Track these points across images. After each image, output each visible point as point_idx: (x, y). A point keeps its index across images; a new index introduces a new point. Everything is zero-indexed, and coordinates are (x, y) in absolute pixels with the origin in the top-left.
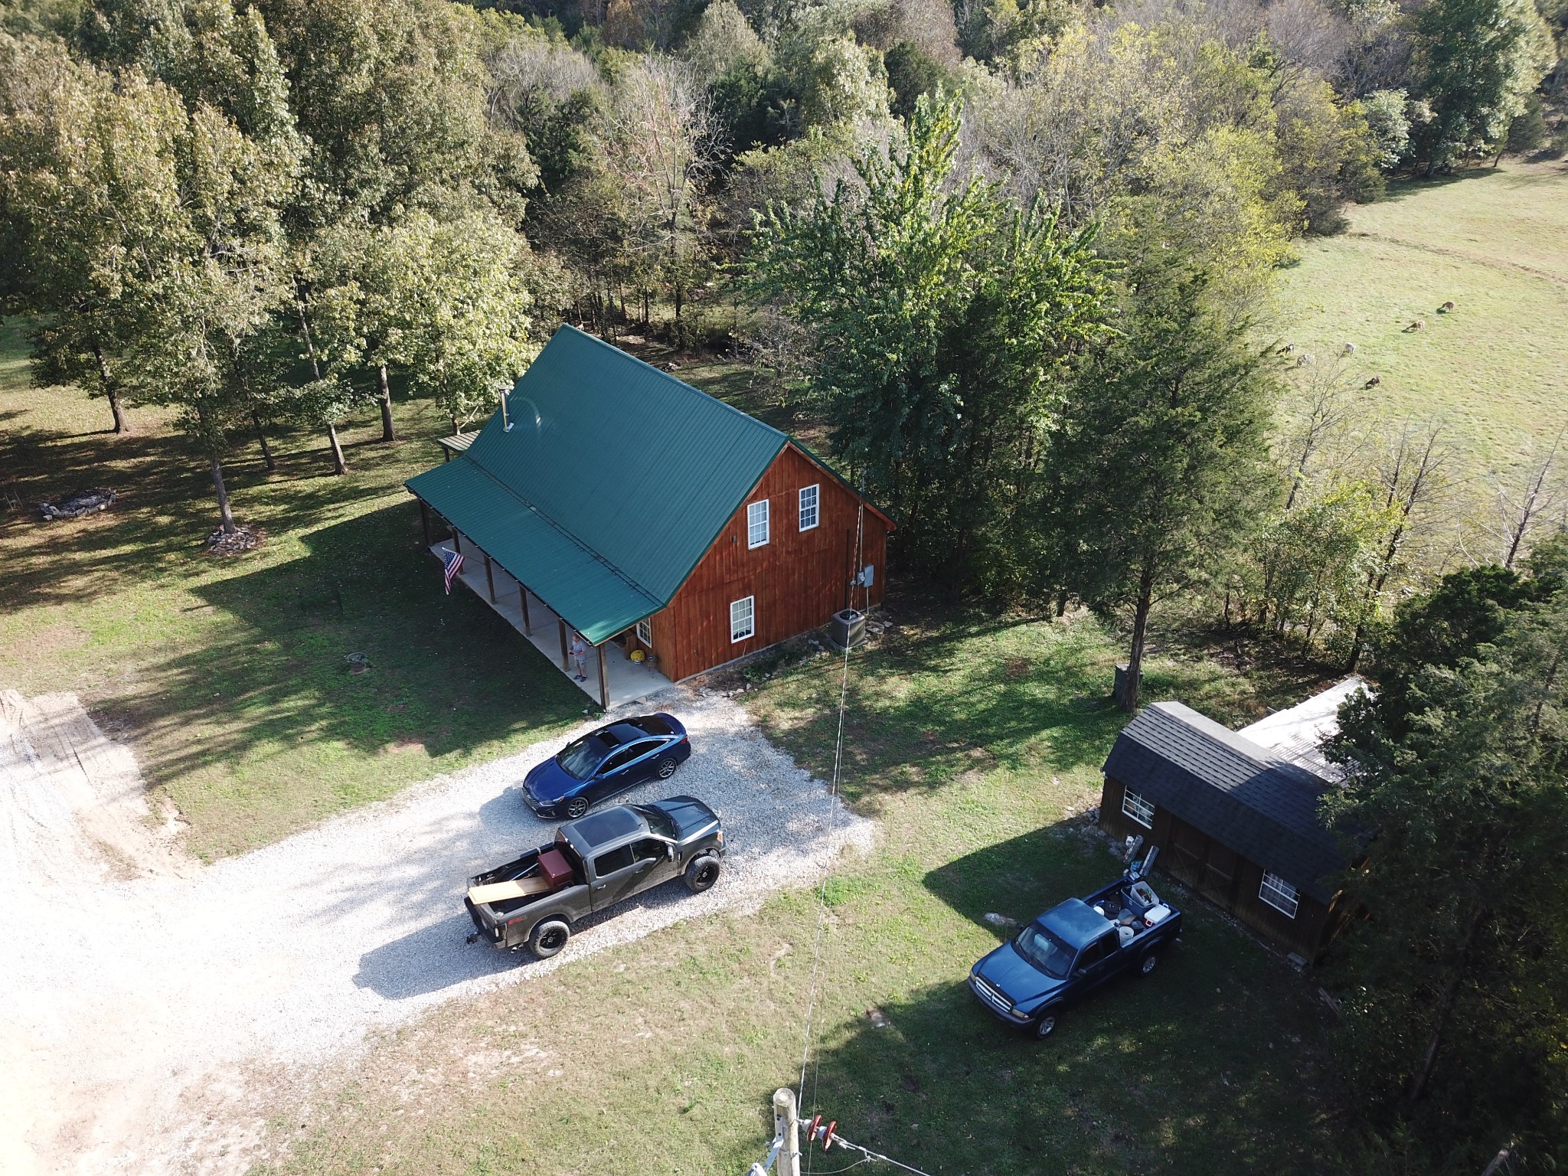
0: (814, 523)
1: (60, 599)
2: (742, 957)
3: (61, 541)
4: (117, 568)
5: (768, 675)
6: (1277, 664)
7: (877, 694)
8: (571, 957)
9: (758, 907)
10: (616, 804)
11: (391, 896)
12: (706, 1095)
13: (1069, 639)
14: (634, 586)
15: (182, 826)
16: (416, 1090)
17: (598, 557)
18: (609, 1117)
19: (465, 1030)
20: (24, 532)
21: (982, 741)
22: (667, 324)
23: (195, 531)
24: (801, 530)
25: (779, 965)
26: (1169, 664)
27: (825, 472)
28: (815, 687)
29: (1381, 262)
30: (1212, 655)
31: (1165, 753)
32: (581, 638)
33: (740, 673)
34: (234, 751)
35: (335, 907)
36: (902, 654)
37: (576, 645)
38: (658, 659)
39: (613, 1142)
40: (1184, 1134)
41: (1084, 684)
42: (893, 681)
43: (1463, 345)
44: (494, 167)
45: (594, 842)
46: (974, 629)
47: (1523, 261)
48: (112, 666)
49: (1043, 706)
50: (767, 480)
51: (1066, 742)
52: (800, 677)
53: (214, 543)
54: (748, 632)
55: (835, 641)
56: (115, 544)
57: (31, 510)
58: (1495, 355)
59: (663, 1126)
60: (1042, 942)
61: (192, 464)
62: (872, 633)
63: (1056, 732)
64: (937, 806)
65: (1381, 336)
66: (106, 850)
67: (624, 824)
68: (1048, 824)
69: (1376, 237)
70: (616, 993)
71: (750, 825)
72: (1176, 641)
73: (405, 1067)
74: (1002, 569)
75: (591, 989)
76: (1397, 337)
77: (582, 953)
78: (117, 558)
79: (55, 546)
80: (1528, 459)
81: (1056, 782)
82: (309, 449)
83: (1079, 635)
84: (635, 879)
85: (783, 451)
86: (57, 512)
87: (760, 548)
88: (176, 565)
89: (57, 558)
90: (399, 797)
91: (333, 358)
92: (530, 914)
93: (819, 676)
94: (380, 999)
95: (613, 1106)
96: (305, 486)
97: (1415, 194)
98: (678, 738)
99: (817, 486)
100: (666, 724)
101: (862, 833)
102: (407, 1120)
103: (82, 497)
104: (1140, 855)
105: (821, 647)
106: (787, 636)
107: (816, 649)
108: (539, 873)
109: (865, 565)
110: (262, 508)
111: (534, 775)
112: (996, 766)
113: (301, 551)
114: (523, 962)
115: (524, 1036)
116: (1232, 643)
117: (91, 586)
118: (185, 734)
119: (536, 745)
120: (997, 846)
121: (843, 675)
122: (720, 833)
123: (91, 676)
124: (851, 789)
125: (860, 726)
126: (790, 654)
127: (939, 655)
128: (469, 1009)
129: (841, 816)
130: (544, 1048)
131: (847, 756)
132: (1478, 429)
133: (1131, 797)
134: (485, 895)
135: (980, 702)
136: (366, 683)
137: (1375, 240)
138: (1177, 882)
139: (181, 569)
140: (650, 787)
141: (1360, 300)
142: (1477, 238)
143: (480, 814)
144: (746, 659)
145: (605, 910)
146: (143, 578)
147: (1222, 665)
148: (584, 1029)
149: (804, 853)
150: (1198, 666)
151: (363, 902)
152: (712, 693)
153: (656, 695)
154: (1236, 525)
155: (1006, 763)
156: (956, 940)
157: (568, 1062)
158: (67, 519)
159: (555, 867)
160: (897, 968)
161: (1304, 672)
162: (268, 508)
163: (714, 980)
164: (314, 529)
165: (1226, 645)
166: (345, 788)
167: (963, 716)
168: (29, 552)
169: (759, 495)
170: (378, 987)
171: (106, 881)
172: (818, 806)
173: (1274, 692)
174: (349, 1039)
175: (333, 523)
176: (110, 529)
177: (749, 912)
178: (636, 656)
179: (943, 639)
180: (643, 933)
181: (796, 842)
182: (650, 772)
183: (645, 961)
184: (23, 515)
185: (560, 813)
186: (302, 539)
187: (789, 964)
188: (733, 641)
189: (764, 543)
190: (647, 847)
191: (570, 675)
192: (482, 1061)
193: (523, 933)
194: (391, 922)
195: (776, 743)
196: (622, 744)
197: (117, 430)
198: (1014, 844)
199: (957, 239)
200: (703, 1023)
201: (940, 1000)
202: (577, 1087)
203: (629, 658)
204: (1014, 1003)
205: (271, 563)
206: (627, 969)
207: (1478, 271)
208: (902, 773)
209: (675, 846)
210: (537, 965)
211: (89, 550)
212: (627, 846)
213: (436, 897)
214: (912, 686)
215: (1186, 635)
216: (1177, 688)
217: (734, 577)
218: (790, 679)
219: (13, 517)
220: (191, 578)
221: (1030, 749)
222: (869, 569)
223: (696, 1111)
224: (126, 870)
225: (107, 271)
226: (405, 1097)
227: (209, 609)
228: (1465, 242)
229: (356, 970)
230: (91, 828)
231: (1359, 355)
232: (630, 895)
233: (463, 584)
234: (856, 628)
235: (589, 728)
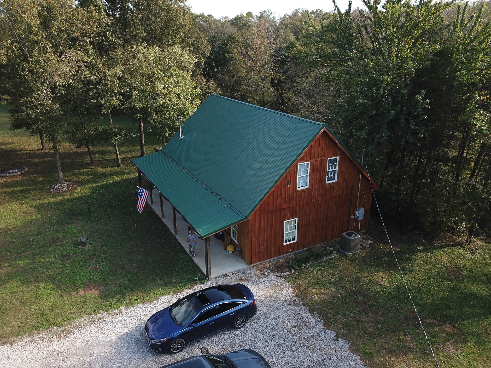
0: (334, 179)
4: (8, 196)
5: (304, 266)
7: (371, 282)
14: (230, 207)
17: (213, 192)
21: (449, 320)
24: (327, 182)
27: (343, 149)
28: (333, 275)
33: (288, 263)
36: (382, 259)
37: (191, 237)
38: (241, 251)
42: (379, 274)
50: (310, 149)
52: (323, 268)
53: (53, 188)
54: (293, 239)
55: (343, 248)
62: (363, 246)
85: (321, 133)
87: (303, 190)
88: (33, 196)
93: (334, 268)
96: (103, 170)
98: (249, 302)
99: (338, 157)
100: (241, 292)
103: (13, 170)
105: (334, 252)
106: (315, 243)
107: (331, 252)
109: (360, 207)
113: (86, 193)
119: (164, 297)
125: (364, 302)
126: (317, 254)
127: (404, 261)
135: (438, 292)
140: (228, 334)
143: (116, 342)
144: (290, 255)
152: (272, 274)
153: (239, 272)
158: (2, 177)
162: (84, 177)
164: (97, 185)
166: (43, 316)
169: (305, 158)
176: (17, 182)
178: (229, 249)
179: (404, 252)
182: (229, 324)
186: (90, 188)
188: (285, 244)
189: (306, 187)
195: (311, 309)
196: (211, 303)
197: (42, 150)
203: (225, 249)
208: (400, 340)
211: (3, 189)
214: (392, 278)
217: (287, 206)
218: (317, 269)
222: (362, 210)
233: (151, 208)
234: (355, 242)
235: (198, 288)
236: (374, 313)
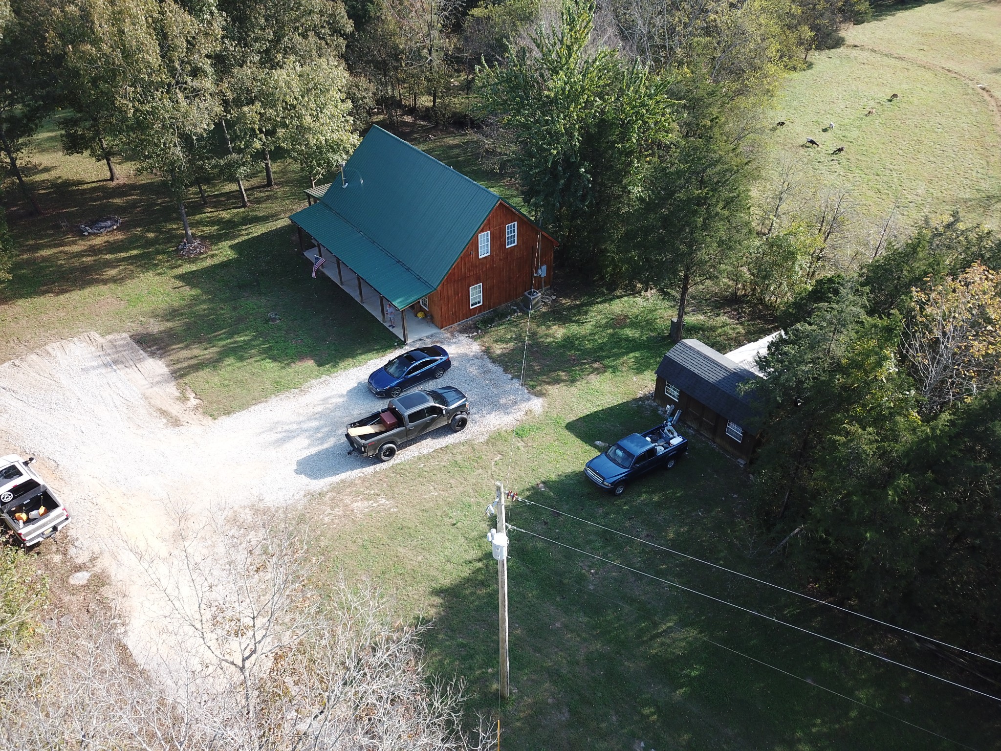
0: (514, 243)
1: (105, 282)
2: (479, 461)
3: (96, 248)
4: (131, 264)
5: (490, 326)
6: (759, 318)
7: (546, 335)
8: (398, 461)
9: (486, 438)
10: (415, 390)
11: (307, 434)
12: (463, 518)
13: (649, 305)
14: (419, 278)
15: (198, 401)
16: (331, 517)
17: (399, 262)
18: (420, 527)
19: (351, 492)
20: (74, 243)
21: (599, 359)
22: (427, 109)
23: (169, 242)
24: (507, 247)
25: (496, 464)
26: (702, 317)
27: (520, 215)
28: (514, 332)
29: (863, 66)
30: (725, 313)
31: (686, 365)
32: (391, 305)
33: (475, 324)
34: (214, 363)
35: (281, 439)
36: (561, 314)
37: (388, 309)
38: (432, 318)
39: (422, 537)
40: (678, 534)
41: (655, 329)
42: (555, 328)
43: (899, 124)
44: (327, 22)
45: (408, 407)
46: (599, 300)
47: (948, 65)
48: (143, 319)
49: (631, 341)
50: (489, 220)
51: (642, 359)
52: (506, 326)
53: (183, 249)
54: (479, 302)
55: (525, 306)
56: (127, 250)
57: (75, 229)
58: (917, 131)
59: (445, 531)
60: (620, 453)
61: (160, 201)
62: (545, 302)
63: (637, 354)
64: (573, 391)
65: (852, 118)
66: (163, 413)
67: (421, 399)
68: (629, 399)
69: (862, 48)
70: (420, 476)
71: (481, 400)
72: (707, 306)
73: (324, 508)
74: (616, 266)
75: (408, 475)
76: (861, 119)
77: (403, 459)
78: (130, 257)
79: (93, 251)
80: (919, 198)
81: (635, 379)
82: (224, 191)
83: (655, 302)
84: (427, 425)
85: (497, 205)
86: (90, 231)
87: (485, 257)
88: (163, 262)
89: (97, 258)
90: (305, 387)
91: (247, 146)
92: (378, 440)
93: (516, 326)
94: (309, 480)
95: (421, 523)
96: (225, 215)
97: (894, 15)
98: (444, 358)
99: (516, 223)
100: (437, 351)
101: (536, 404)
102: (329, 529)
103: (102, 221)
104: (672, 414)
105: (518, 310)
106: (500, 304)
107: (515, 311)
108: (381, 422)
109: (542, 265)
110: (205, 229)
111: (373, 376)
112: (605, 372)
113: (231, 255)
114: (374, 464)
115: (378, 495)
116: (737, 306)
117: (120, 274)
118: (185, 353)
120: (603, 410)
121: (528, 325)
122: (467, 404)
123: (133, 325)
124: (531, 383)
125: (537, 352)
126: (501, 314)
127: (580, 314)
128: (352, 484)
129: (526, 396)
130: (388, 500)
131: (530, 367)
132: (895, 180)
133: (669, 386)
134: (355, 432)
135: (599, 339)
136: (279, 329)
137: (862, 50)
138: (690, 427)
139: (167, 264)
140: (431, 382)
141: (844, 93)
142: (925, 48)
143: (347, 395)
144: (477, 317)
145: (412, 440)
146: (148, 270)
147: (730, 318)
148: (406, 491)
149: (508, 413)
150: (716, 319)
151: (294, 437)
152: (461, 335)
153: (432, 336)
154: (730, 248)
155: (611, 370)
156: (580, 453)
157: (399, 505)
158: (97, 235)
159: (389, 419)
160: (552, 465)
161: (772, 322)
162: (208, 228)
163: (466, 470)
164: (237, 241)
165: (734, 307)
166: (277, 382)
167: (590, 346)
168: (80, 254)
169: (485, 229)
170: (307, 475)
171: (167, 427)
172: (514, 392)
173: (755, 332)
174: (297, 497)
175: (247, 237)
176: (122, 241)
177: (482, 440)
178: (420, 315)
179: (582, 305)
180: (431, 450)
181: (504, 409)
182: (431, 375)
183: (433, 463)
184: (71, 232)
185: (387, 394)
186: (231, 247)
187: (501, 464)
188: (471, 308)
189: (488, 255)
190: (432, 410)
191: (386, 325)
192: (360, 506)
193: (375, 449)
194: (308, 447)
195: (494, 360)
196: (417, 361)
197: (112, 179)
198: (611, 409)
199: (590, 86)
200: (461, 489)
201: (571, 479)
202: (405, 515)
203: (416, 316)
204: (604, 479)
205: (216, 261)
206: (424, 466)
207: (921, 72)
208: (558, 375)
209: (446, 410)
210: (382, 464)
211: (113, 254)
212: (423, 409)
213: (329, 435)
214: (565, 331)
215: (713, 302)
216: (703, 330)
217: (472, 273)
218: (501, 327)
219: (65, 233)
220: (174, 270)
221: (623, 363)
222: (544, 267)
223: (459, 524)
224: (176, 422)
225: (125, 101)
226: (326, 520)
227: (187, 288)
228: (917, 51)
229: (295, 467)
230: (153, 402)
231: (836, 131)
232: (424, 433)
233: (323, 273)
234: (536, 300)
235: (398, 352)
236: (544, 359)
